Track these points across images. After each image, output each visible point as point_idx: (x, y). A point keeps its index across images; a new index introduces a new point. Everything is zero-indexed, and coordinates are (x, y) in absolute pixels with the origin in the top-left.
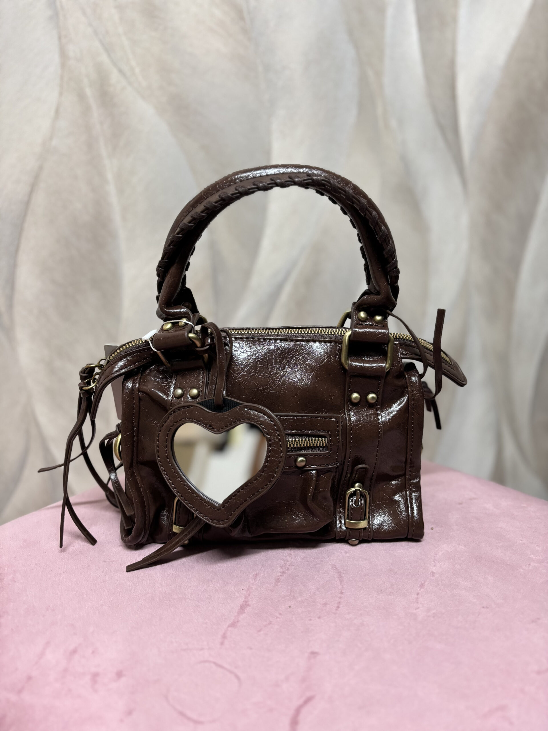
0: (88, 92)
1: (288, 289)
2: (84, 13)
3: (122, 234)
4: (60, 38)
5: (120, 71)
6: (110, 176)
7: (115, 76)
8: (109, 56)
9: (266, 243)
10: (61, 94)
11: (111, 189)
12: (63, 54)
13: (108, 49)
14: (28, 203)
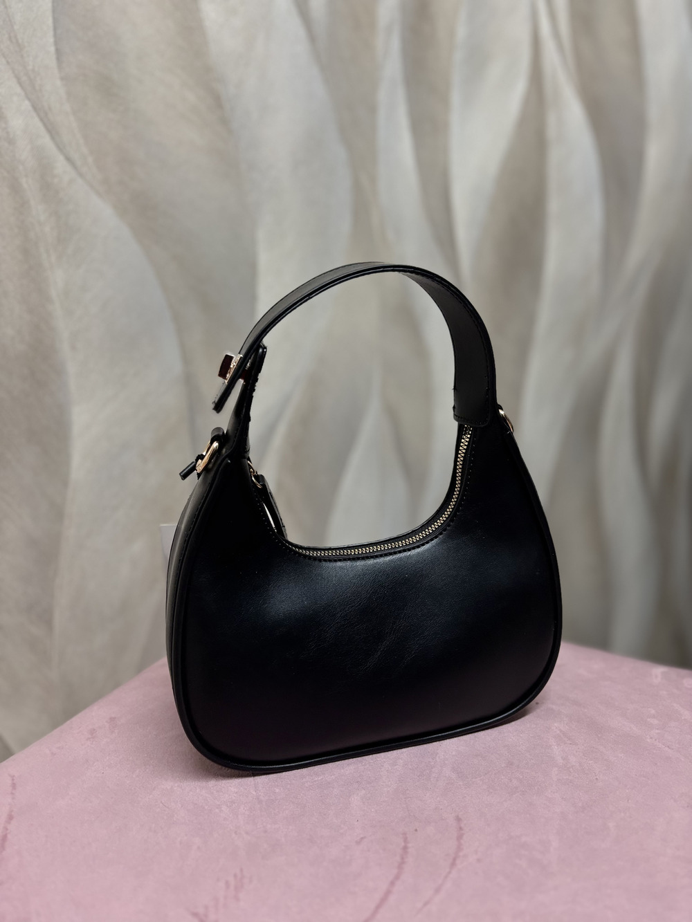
0: (26, 183)
2: (20, 83)
3: (72, 368)
5: (68, 159)
7: (61, 164)
8: (53, 138)
11: (58, 309)
13: (52, 130)
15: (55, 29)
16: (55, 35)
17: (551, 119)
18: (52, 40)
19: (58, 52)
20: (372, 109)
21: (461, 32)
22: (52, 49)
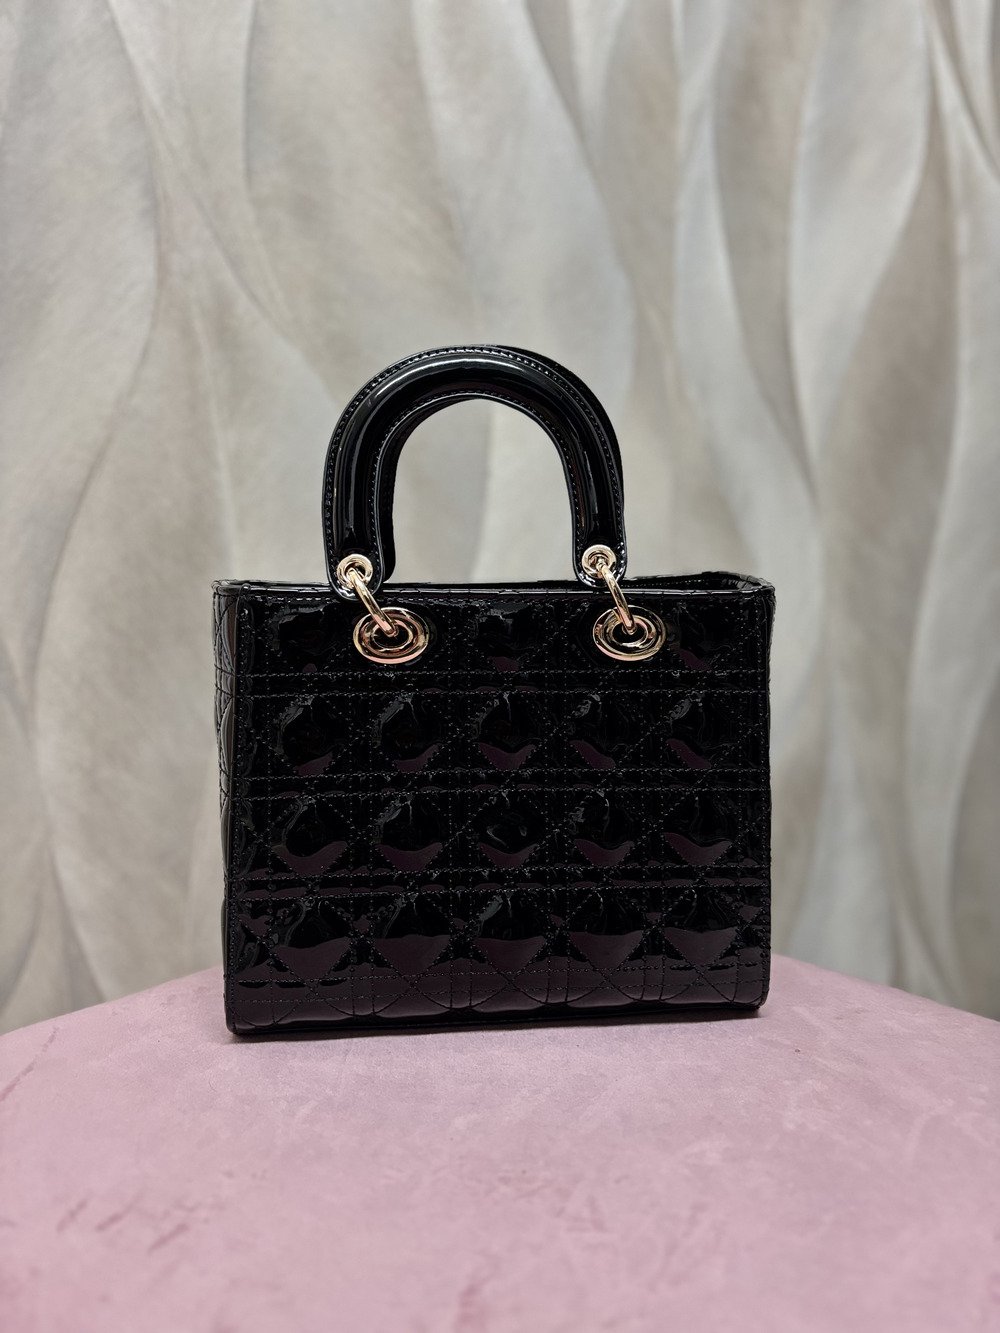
0: (199, 325)
2: (200, 208)
4: (157, 244)
5: (253, 297)
6: (222, 457)
7: (242, 304)
8: (236, 273)
10: (153, 327)
11: (224, 477)
12: (163, 267)
13: (236, 263)
14: (80, 497)
15: (246, 142)
16: (246, 149)
17: (963, 227)
19: (249, 173)
20: (668, 223)
21: (810, 113)
22: (241, 166)
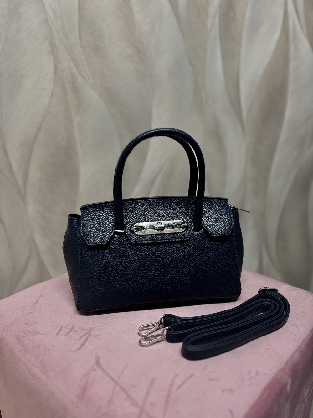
0: (67, 86)
1: (159, 180)
2: (66, 49)
3: (80, 152)
4: (54, 61)
5: (82, 76)
6: (75, 125)
7: (80, 79)
8: (77, 69)
9: (149, 158)
10: (54, 86)
11: (76, 131)
12: (56, 68)
13: (77, 66)
14: (36, 137)
15: (79, 28)
16: (79, 31)
18: (77, 32)
19: (80, 37)
20: (205, 50)
